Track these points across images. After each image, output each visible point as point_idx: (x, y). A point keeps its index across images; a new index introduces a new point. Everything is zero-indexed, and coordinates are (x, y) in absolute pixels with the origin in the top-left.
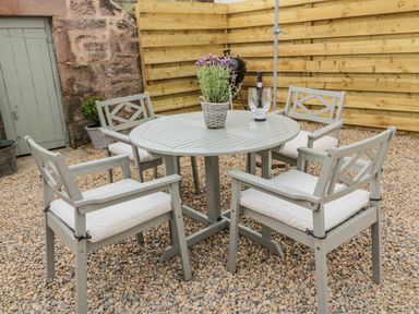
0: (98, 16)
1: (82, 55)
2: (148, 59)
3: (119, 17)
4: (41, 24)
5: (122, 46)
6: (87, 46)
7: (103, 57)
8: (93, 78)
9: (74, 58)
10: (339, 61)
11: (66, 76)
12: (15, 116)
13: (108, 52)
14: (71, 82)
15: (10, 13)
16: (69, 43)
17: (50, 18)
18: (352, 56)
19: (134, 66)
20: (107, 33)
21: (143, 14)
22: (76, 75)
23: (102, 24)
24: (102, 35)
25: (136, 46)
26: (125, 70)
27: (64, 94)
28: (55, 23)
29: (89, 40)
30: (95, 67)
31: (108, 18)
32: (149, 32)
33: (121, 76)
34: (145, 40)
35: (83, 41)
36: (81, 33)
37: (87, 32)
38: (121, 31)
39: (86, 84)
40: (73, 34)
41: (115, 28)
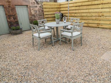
0: (36, 5)
1: (33, 13)
2: (45, 13)
3: (40, 5)
4: (26, 7)
5: (40, 11)
6: (34, 11)
7: (37, 13)
8: (35, 17)
9: (32, 13)
10: (81, 14)
11: (30, 16)
12: (21, 24)
13: (38, 12)
14: (31, 18)
15: (20, 5)
16: (31, 10)
17: (27, 6)
18: (83, 13)
19: (42, 15)
20: (37, 8)
21: (44, 5)
22: (32, 16)
23: (36, 7)
24: (37, 9)
25: (43, 11)
26: (41, 15)
27: (30, 20)
28: (28, 6)
29: (34, 10)
30: (35, 15)
31: (38, 6)
32: (45, 8)
33: (40, 17)
34: (44, 10)
35: (33, 10)
37: (34, 8)
38: (40, 8)
39: (34, 18)
40: (31, 8)
41: (39, 7)
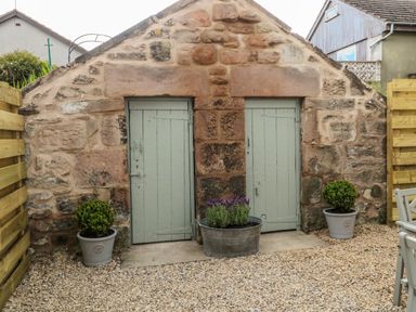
0: (348, 96)
1: (327, 135)
2: (397, 141)
3: (368, 97)
4: (293, 104)
5: (367, 127)
6: (333, 126)
7: (348, 137)
8: (334, 159)
9: (319, 138)
11: (308, 156)
12: (256, 192)
13: (353, 133)
14: (313, 162)
15: (270, 94)
16: (317, 122)
17: (301, 100)
19: (378, 149)
20: (354, 113)
21: (396, 93)
22: (319, 155)
23: (350, 104)
24: (350, 116)
25: (384, 127)
26: (369, 152)
27: (303, 174)
28: (307, 103)
29: (336, 120)
30: (339, 148)
31: (357, 98)
32: (401, 112)
33: (364, 158)
34: (396, 122)
35: (330, 121)
36: (329, 113)
37: (336, 112)
38: (369, 111)
39: (327, 164)
40: (322, 114)
41: (363, 108)
